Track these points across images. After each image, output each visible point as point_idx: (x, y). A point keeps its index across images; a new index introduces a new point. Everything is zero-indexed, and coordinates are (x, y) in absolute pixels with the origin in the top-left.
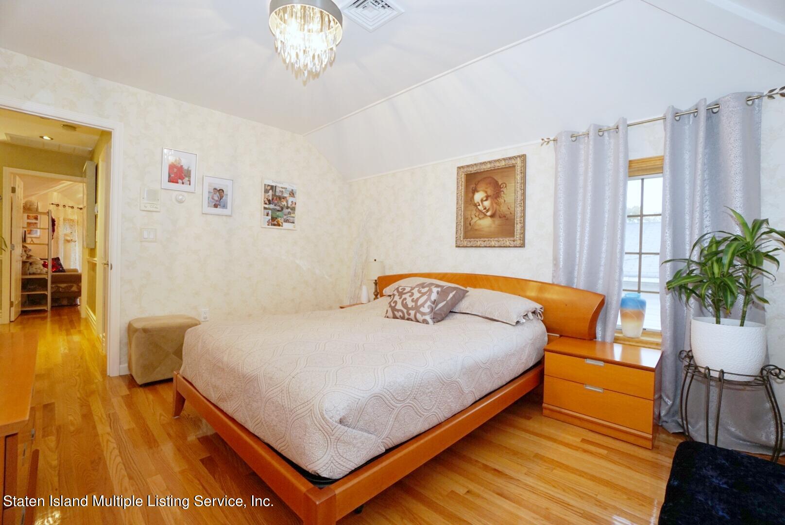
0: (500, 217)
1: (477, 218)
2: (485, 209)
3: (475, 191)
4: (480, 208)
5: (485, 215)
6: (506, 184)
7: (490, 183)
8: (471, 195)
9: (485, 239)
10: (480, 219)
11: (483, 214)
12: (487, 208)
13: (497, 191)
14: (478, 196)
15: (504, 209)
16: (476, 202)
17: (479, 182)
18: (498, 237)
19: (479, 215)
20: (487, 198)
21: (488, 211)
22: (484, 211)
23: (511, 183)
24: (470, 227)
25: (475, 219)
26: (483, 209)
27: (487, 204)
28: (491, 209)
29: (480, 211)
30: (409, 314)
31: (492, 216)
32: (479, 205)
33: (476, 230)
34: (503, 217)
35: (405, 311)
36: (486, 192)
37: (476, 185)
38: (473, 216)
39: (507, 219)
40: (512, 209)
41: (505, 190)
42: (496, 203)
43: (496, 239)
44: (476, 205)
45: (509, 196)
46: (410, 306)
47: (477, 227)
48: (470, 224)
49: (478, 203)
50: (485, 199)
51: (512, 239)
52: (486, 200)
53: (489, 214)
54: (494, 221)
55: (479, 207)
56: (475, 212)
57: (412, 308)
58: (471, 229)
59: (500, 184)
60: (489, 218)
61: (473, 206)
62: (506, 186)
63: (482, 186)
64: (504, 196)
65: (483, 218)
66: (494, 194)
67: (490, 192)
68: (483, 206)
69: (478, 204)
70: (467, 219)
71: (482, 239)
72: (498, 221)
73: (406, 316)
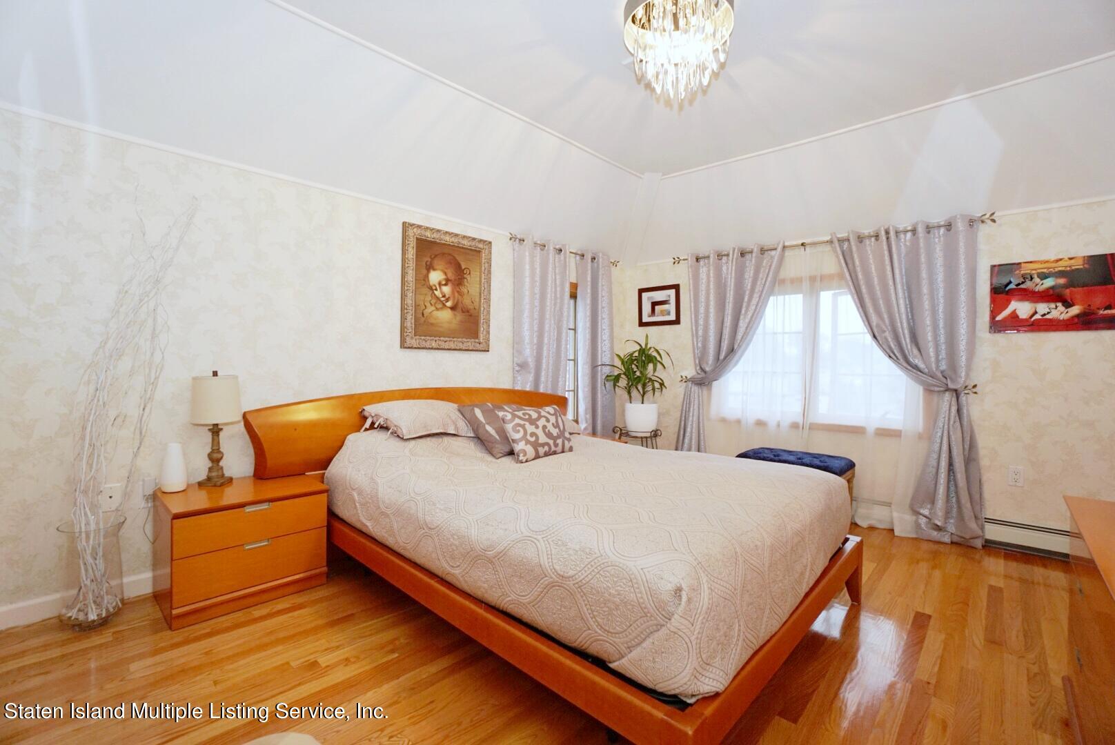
0: (463, 312)
1: (433, 308)
2: (444, 296)
3: (430, 267)
4: (438, 293)
5: (444, 305)
6: (470, 271)
7: (451, 263)
8: (424, 271)
9: (447, 339)
10: (437, 309)
11: (441, 303)
12: (447, 296)
13: (458, 278)
14: (435, 277)
15: (467, 301)
16: (431, 283)
17: (436, 256)
18: (462, 338)
19: (435, 303)
20: (447, 281)
21: (447, 300)
22: (443, 299)
23: (476, 272)
24: (423, 319)
25: (430, 309)
26: (441, 296)
27: (447, 290)
28: (452, 298)
29: (438, 298)
30: (556, 445)
31: (453, 308)
32: (436, 290)
33: (432, 324)
34: (466, 311)
35: (551, 442)
36: (445, 274)
37: (432, 259)
38: (428, 305)
39: (471, 316)
40: (476, 304)
41: (468, 277)
42: (458, 292)
43: (460, 340)
44: (431, 288)
45: (472, 285)
46: (555, 434)
47: (432, 321)
48: (423, 314)
49: (435, 286)
50: (444, 283)
51: (477, 341)
52: (446, 285)
53: (449, 304)
54: (455, 315)
55: (435, 292)
56: (430, 298)
57: (558, 437)
58: (425, 321)
59: (463, 268)
60: (449, 310)
61: (427, 289)
62: (470, 273)
63: (439, 263)
64: (468, 285)
65: (441, 308)
66: (455, 280)
67: (450, 275)
68: (442, 292)
69: (434, 288)
70: (418, 306)
71: (442, 338)
72: (459, 316)
73: (553, 448)
